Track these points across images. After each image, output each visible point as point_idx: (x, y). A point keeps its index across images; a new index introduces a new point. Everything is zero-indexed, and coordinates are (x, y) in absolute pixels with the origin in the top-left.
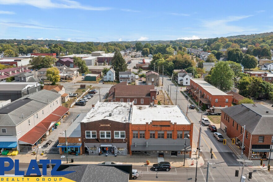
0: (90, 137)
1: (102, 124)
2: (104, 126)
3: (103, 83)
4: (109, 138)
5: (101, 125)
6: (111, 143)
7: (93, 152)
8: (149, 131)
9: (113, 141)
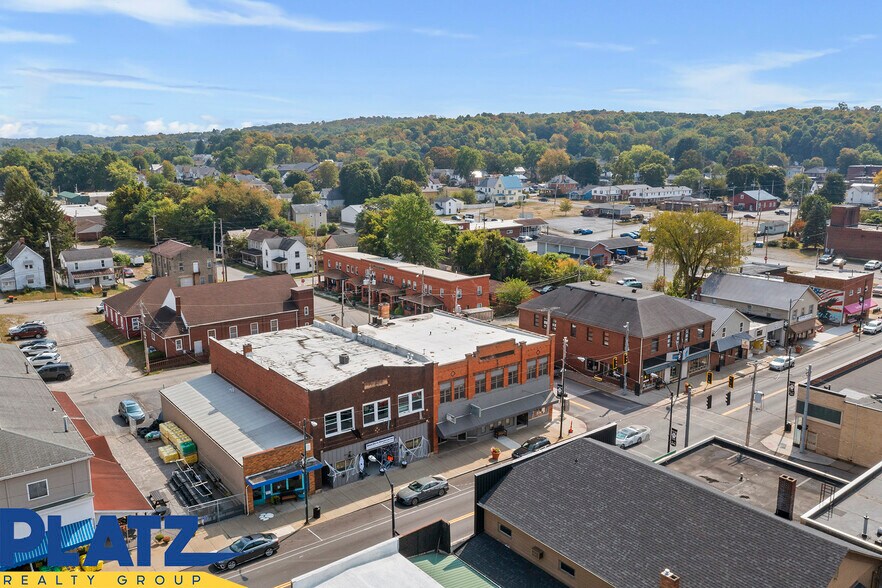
0: (336, 430)
1: (369, 382)
2: (374, 386)
3: (11, 301)
4: (385, 420)
5: (366, 387)
6: (389, 434)
7: (344, 476)
8: (474, 374)
9: (397, 424)
